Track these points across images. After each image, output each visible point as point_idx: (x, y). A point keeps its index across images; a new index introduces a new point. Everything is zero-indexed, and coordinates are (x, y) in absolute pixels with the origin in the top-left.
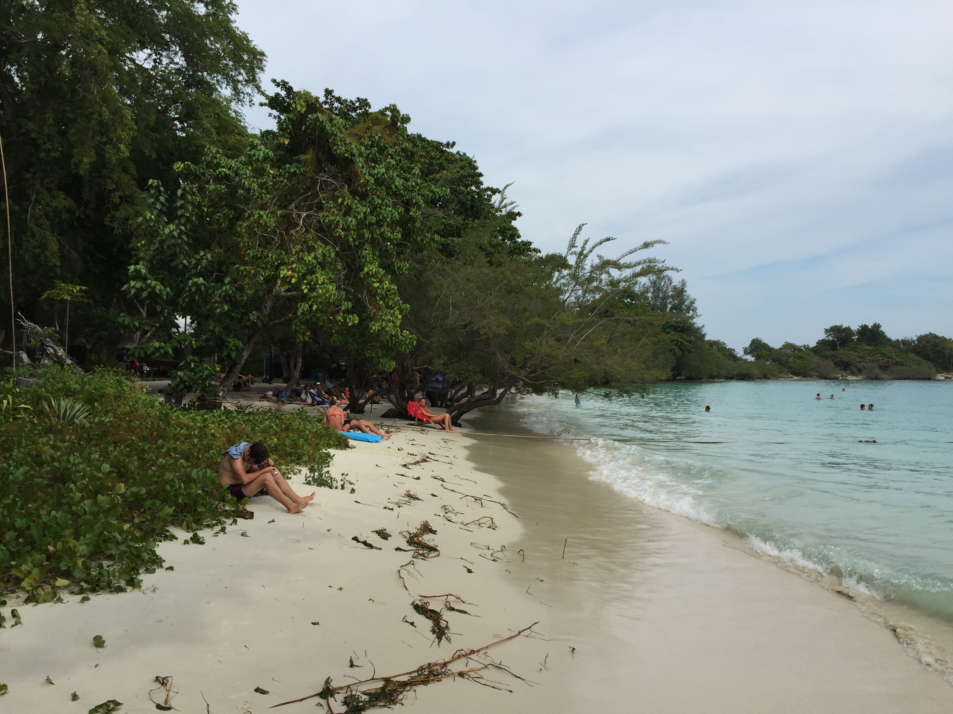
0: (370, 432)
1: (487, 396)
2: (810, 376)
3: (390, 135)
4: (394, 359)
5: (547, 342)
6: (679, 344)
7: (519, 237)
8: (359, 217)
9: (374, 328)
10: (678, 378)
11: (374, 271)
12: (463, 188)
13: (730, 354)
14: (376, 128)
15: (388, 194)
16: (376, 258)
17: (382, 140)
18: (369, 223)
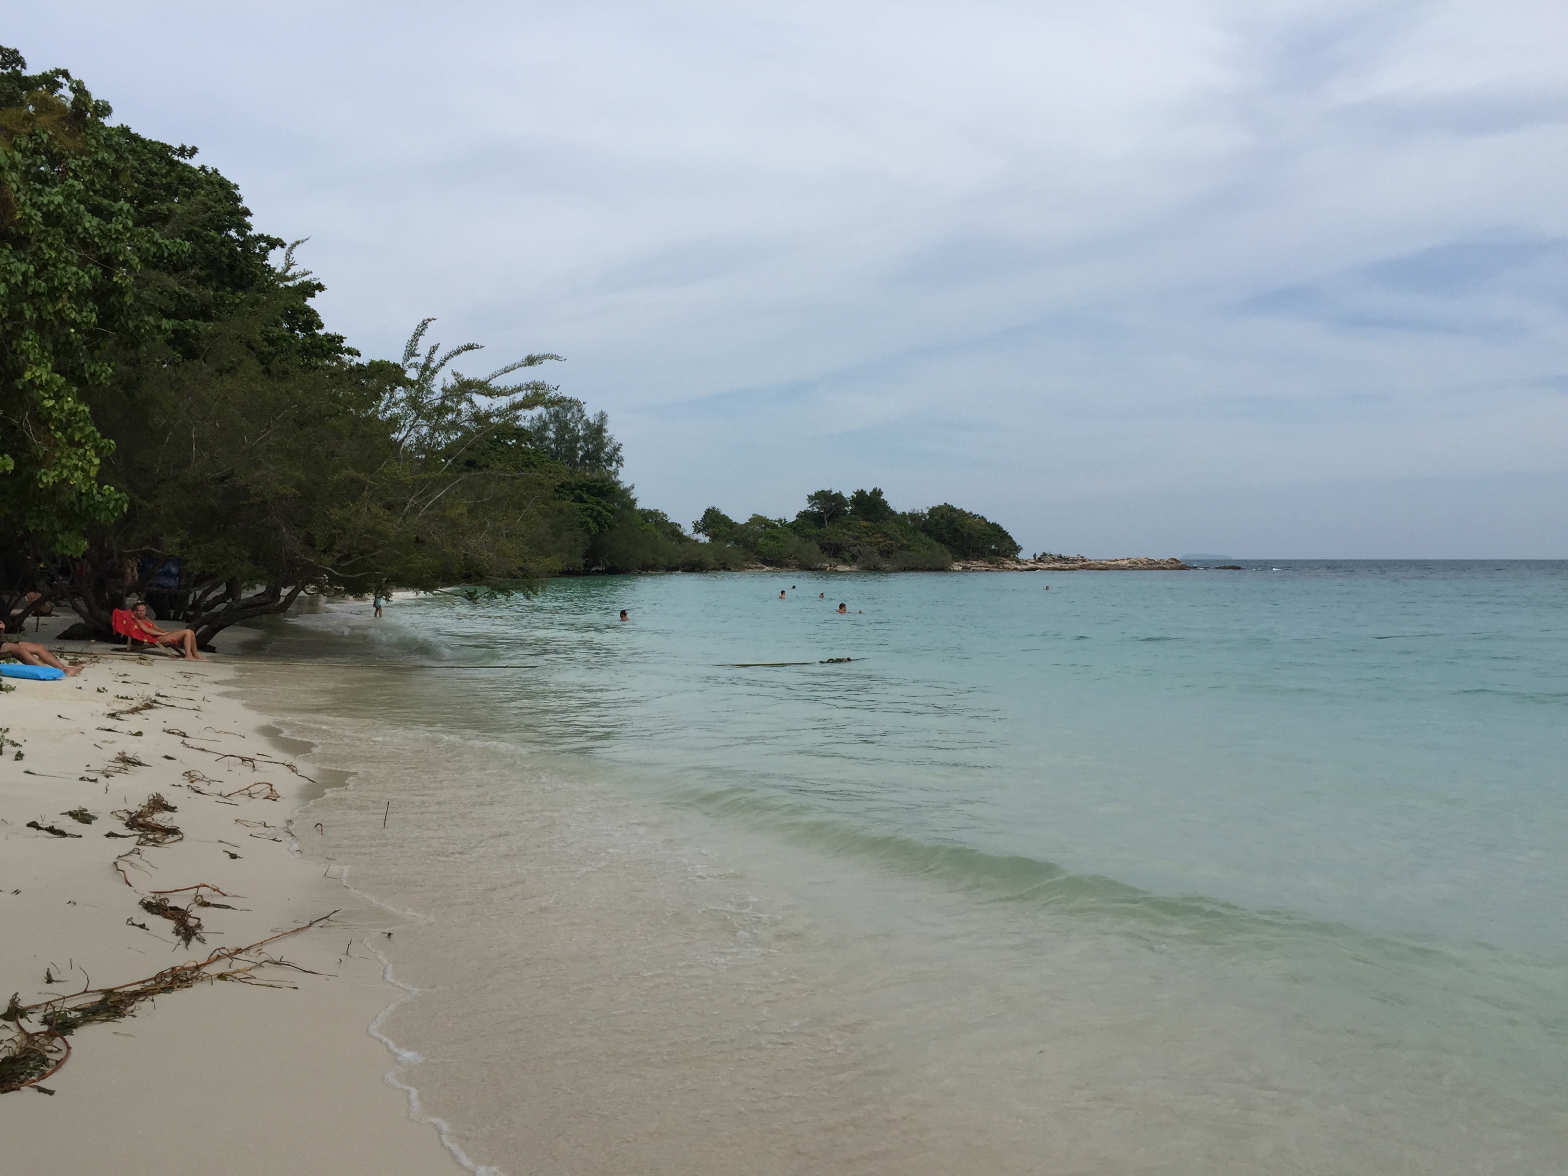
0: (40, 663)
1: (264, 599)
2: (787, 566)
3: (72, 135)
4: (85, 535)
5: (369, 509)
6: (595, 514)
7: (321, 326)
8: (13, 281)
9: (45, 481)
10: (594, 569)
11: (44, 379)
12: (213, 233)
13: (673, 531)
14: (43, 119)
15: (69, 241)
16: (46, 354)
17: (56, 143)
18: (33, 291)
